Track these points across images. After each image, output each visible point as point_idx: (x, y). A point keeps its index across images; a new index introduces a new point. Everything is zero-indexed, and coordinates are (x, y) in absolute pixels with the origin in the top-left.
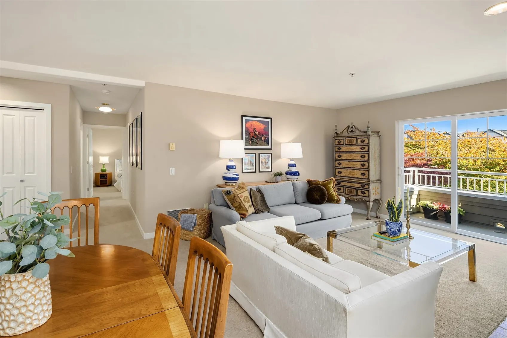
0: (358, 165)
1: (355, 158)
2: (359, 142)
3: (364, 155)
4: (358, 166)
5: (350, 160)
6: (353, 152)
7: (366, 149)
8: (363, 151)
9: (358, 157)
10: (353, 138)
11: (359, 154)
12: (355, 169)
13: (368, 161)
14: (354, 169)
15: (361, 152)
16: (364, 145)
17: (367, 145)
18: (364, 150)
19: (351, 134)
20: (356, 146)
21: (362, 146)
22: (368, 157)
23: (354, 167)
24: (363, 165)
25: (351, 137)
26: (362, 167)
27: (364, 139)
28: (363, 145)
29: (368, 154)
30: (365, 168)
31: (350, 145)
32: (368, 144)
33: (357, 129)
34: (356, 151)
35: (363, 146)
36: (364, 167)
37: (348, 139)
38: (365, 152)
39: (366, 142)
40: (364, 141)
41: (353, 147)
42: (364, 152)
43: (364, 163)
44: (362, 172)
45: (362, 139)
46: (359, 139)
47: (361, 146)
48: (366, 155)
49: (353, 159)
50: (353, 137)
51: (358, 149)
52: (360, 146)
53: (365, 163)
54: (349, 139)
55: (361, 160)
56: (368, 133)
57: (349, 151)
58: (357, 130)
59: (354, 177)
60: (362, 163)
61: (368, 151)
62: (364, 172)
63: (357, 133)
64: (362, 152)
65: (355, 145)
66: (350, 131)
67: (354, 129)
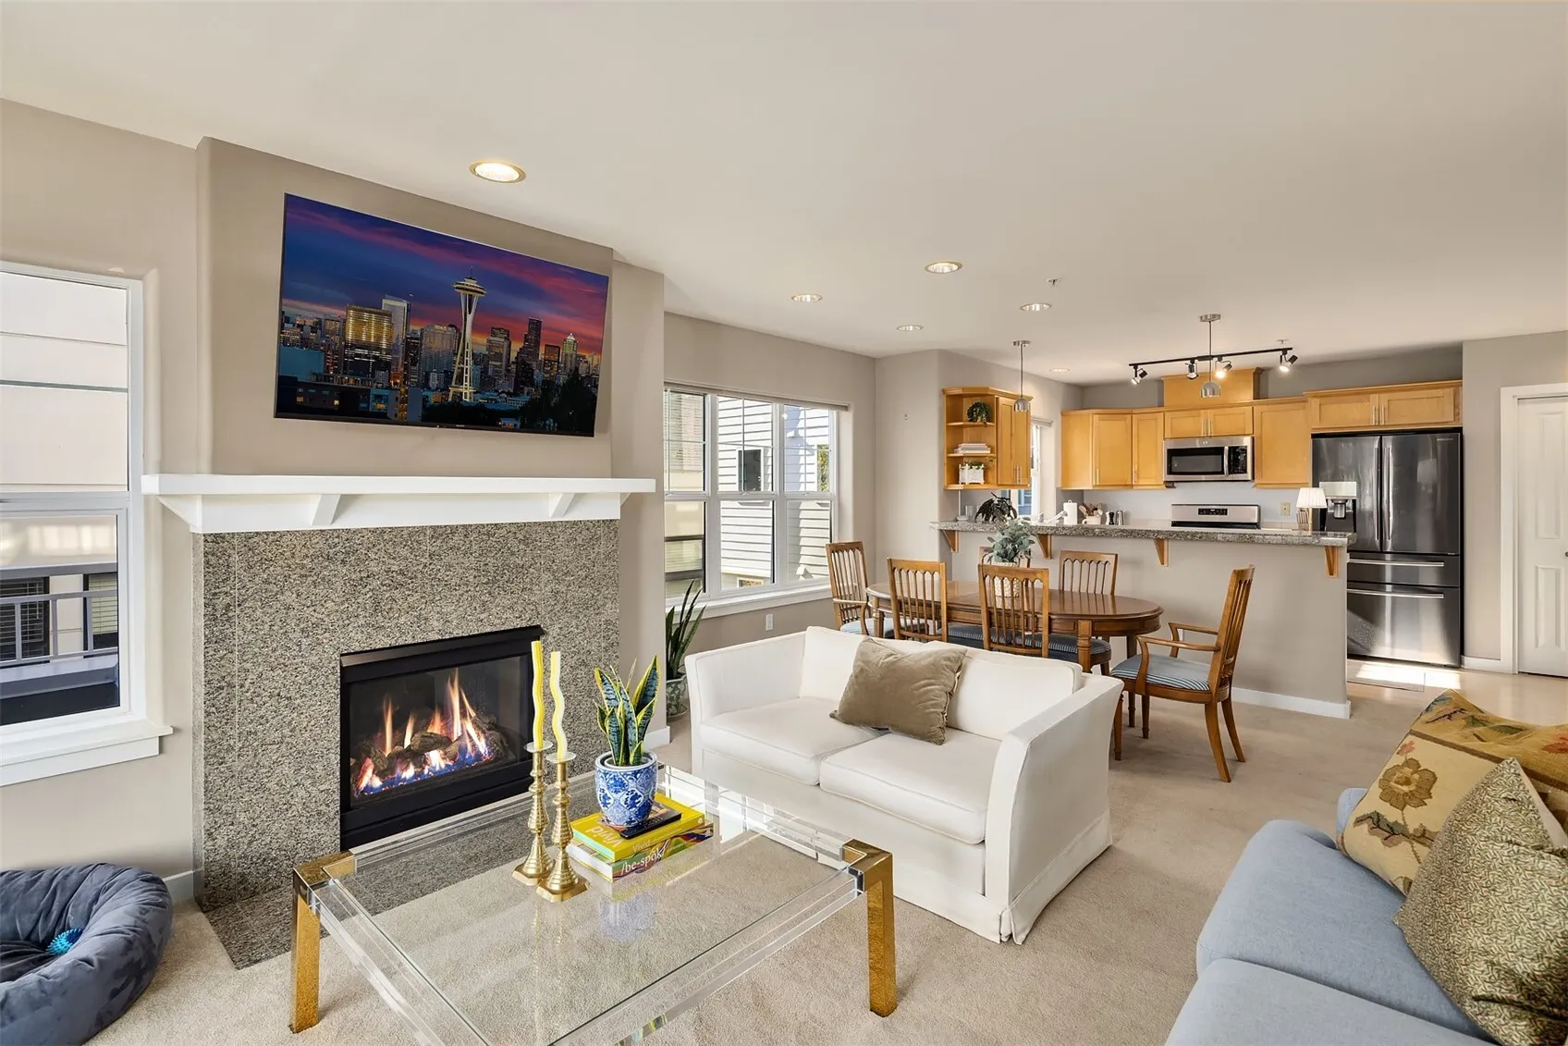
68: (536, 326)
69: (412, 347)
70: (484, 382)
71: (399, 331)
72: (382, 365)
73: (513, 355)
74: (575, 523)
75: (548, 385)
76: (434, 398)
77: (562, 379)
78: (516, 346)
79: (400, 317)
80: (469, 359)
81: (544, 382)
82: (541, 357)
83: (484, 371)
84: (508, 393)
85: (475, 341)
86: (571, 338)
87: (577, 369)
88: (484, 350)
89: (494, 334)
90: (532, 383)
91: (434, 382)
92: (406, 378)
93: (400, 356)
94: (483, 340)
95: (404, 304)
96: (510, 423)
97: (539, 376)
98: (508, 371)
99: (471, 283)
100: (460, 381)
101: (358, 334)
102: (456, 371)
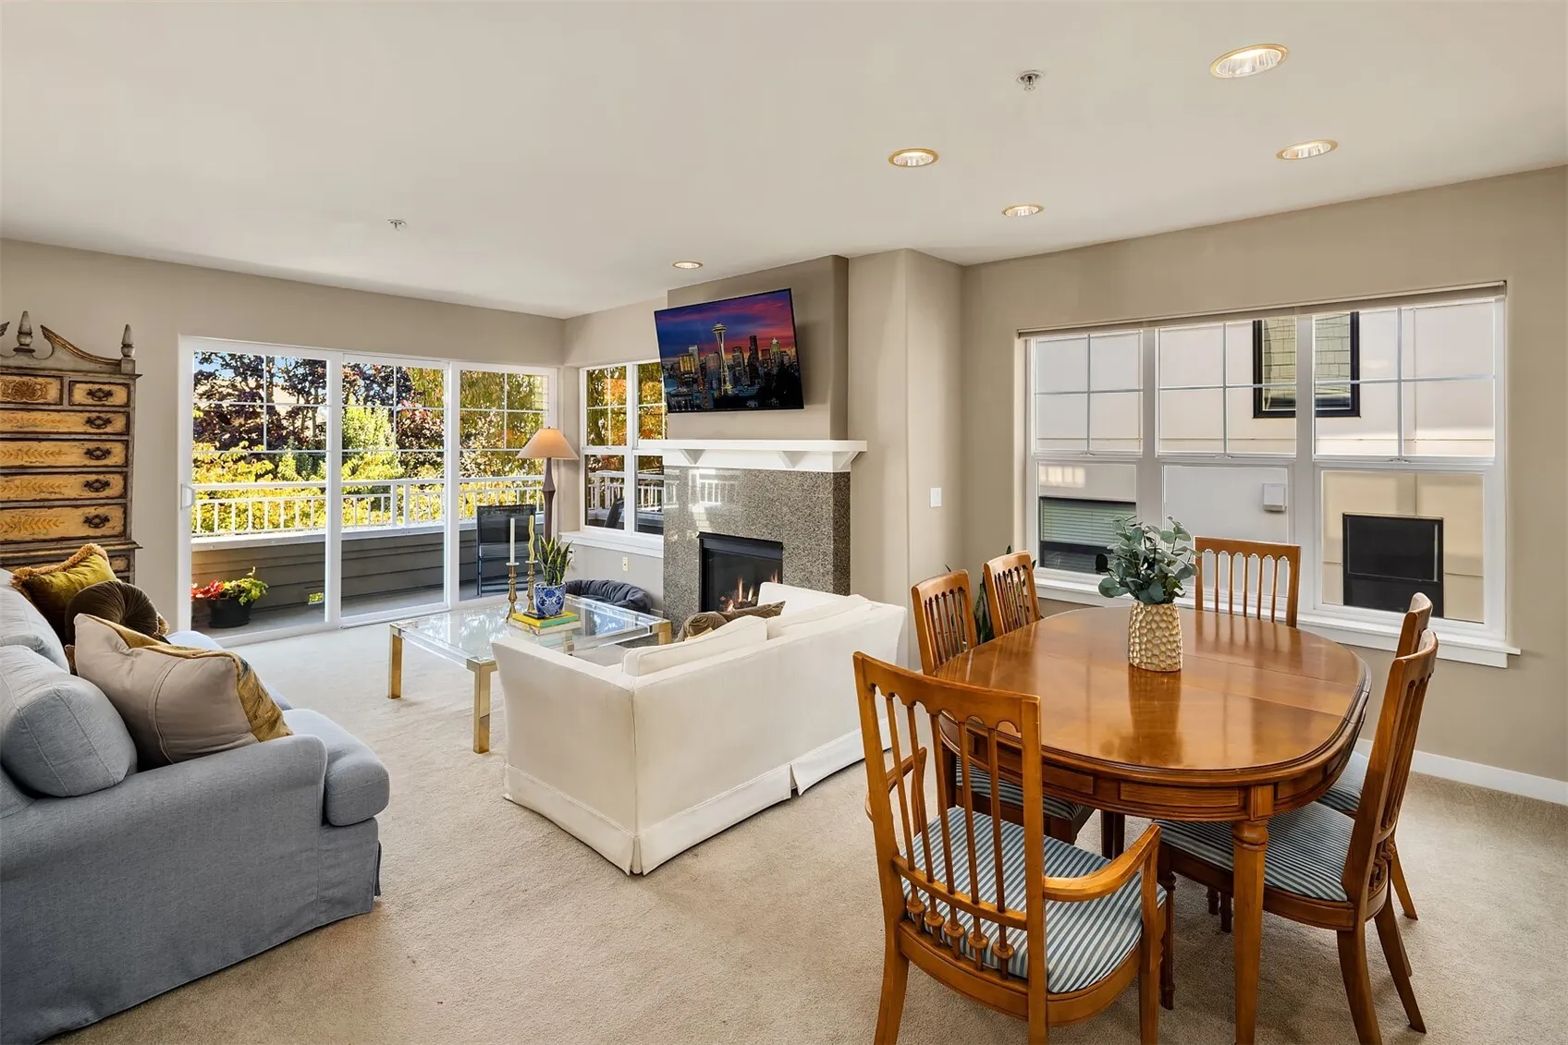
0: (71, 487)
1: (49, 461)
2: (80, 394)
3: (108, 446)
4: (63, 490)
5: (22, 471)
6: (40, 436)
7: (119, 424)
8: (101, 431)
9: (73, 455)
10: (40, 380)
11: (76, 443)
12: (46, 504)
13: (125, 469)
14: (41, 504)
15: (87, 437)
16: (104, 409)
17: (122, 410)
18: (109, 429)
19: (22, 361)
20: (59, 411)
21: (97, 414)
22: (123, 455)
23: (48, 496)
24: (97, 485)
25: (21, 371)
26: (94, 495)
27: (106, 388)
28: (98, 409)
29: (127, 444)
30: (107, 498)
31: (22, 406)
32: (127, 405)
33: (66, 345)
34: (58, 433)
35: (103, 412)
36: (102, 494)
37: (10, 378)
38: (112, 437)
39: (119, 396)
40: (109, 394)
41: (38, 415)
42: (104, 437)
43: (101, 477)
44: (92, 511)
45: (97, 387)
46: (78, 385)
47: (87, 415)
48: (118, 449)
49: (38, 464)
50: (46, 373)
51: (75, 423)
52: (81, 412)
53: (111, 476)
54: (17, 379)
55: (85, 466)
56: (126, 367)
57: (15, 429)
58: (56, 346)
59: (42, 537)
60: (93, 477)
61: (128, 434)
62: (101, 511)
63: (64, 360)
64: (95, 437)
65: (56, 406)
66: (17, 345)
67: (38, 341)
68: (754, 339)
69: (703, 367)
70: (736, 382)
71: (697, 362)
72: (695, 381)
73: (746, 361)
74: (803, 473)
75: (767, 374)
76: (716, 394)
77: (775, 371)
78: (746, 355)
79: (696, 353)
80: (726, 369)
81: (765, 373)
82: (760, 358)
83: (734, 375)
84: (748, 386)
85: (727, 358)
86: (775, 341)
87: (782, 361)
88: (731, 362)
89: (734, 351)
90: (758, 376)
91: (715, 386)
92: (704, 385)
93: (700, 375)
94: (730, 356)
95: (696, 347)
96: (752, 403)
97: (761, 371)
98: (745, 371)
99: (719, 326)
100: (725, 383)
101: (684, 367)
102: (722, 377)
